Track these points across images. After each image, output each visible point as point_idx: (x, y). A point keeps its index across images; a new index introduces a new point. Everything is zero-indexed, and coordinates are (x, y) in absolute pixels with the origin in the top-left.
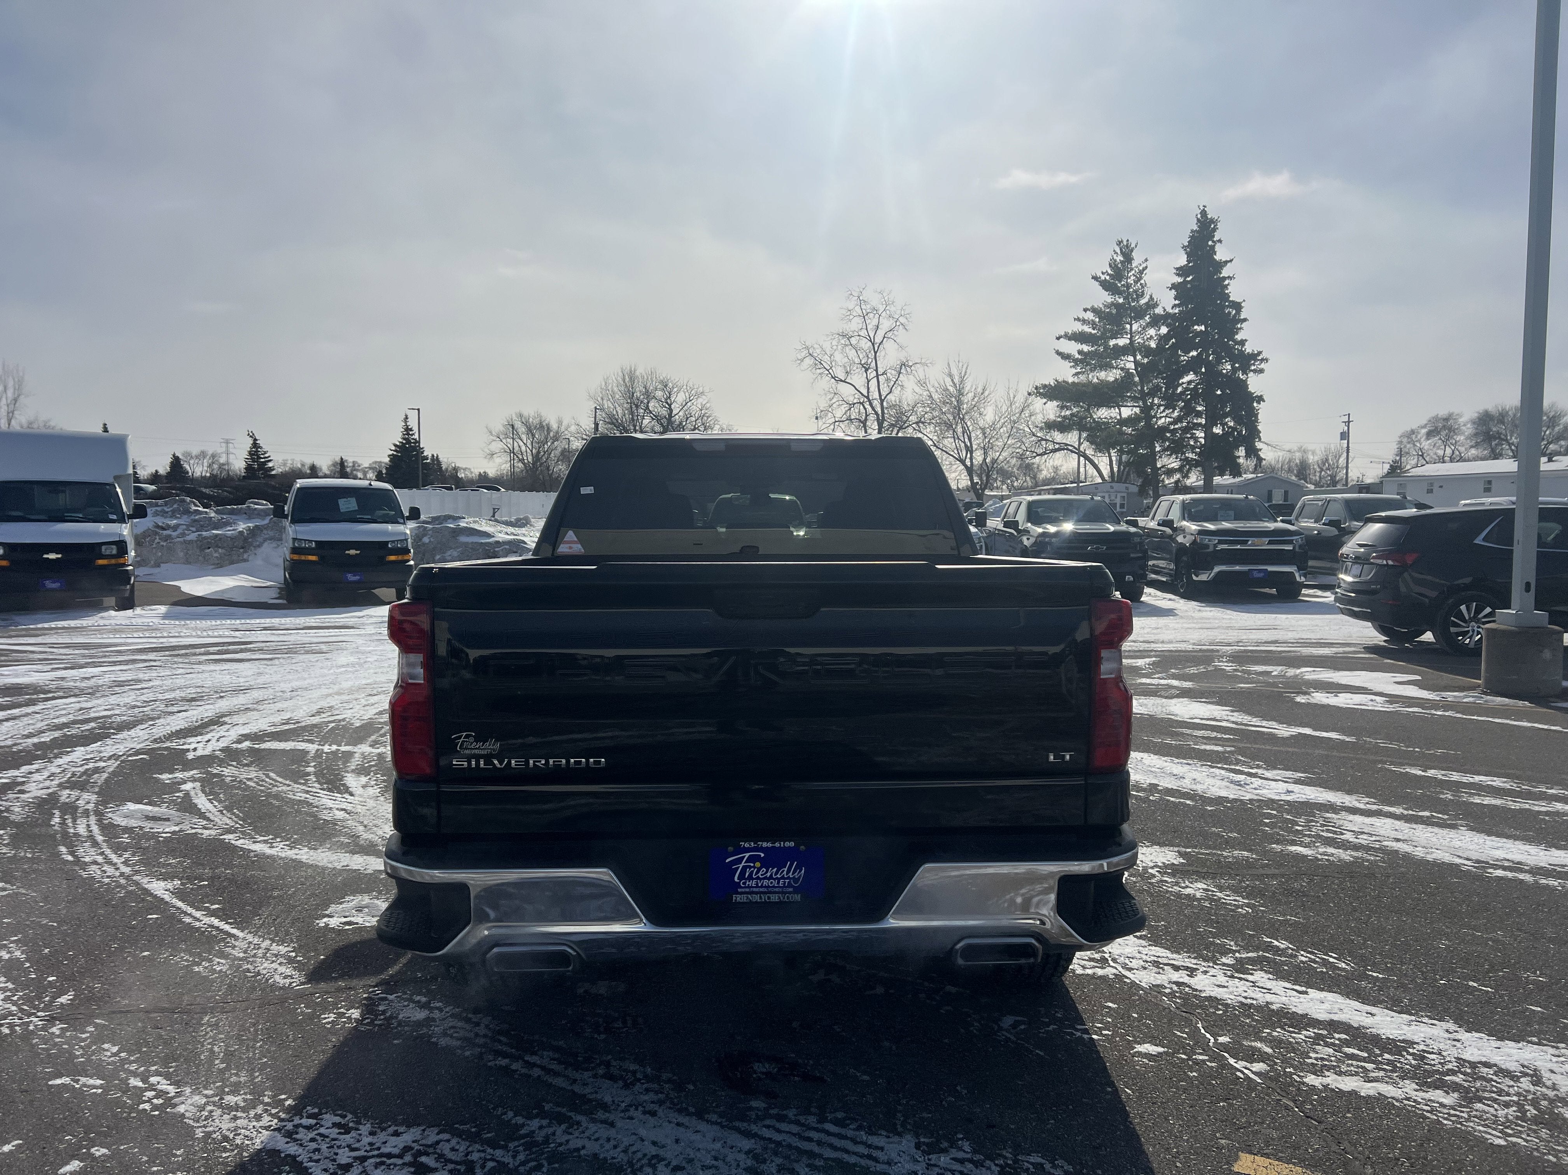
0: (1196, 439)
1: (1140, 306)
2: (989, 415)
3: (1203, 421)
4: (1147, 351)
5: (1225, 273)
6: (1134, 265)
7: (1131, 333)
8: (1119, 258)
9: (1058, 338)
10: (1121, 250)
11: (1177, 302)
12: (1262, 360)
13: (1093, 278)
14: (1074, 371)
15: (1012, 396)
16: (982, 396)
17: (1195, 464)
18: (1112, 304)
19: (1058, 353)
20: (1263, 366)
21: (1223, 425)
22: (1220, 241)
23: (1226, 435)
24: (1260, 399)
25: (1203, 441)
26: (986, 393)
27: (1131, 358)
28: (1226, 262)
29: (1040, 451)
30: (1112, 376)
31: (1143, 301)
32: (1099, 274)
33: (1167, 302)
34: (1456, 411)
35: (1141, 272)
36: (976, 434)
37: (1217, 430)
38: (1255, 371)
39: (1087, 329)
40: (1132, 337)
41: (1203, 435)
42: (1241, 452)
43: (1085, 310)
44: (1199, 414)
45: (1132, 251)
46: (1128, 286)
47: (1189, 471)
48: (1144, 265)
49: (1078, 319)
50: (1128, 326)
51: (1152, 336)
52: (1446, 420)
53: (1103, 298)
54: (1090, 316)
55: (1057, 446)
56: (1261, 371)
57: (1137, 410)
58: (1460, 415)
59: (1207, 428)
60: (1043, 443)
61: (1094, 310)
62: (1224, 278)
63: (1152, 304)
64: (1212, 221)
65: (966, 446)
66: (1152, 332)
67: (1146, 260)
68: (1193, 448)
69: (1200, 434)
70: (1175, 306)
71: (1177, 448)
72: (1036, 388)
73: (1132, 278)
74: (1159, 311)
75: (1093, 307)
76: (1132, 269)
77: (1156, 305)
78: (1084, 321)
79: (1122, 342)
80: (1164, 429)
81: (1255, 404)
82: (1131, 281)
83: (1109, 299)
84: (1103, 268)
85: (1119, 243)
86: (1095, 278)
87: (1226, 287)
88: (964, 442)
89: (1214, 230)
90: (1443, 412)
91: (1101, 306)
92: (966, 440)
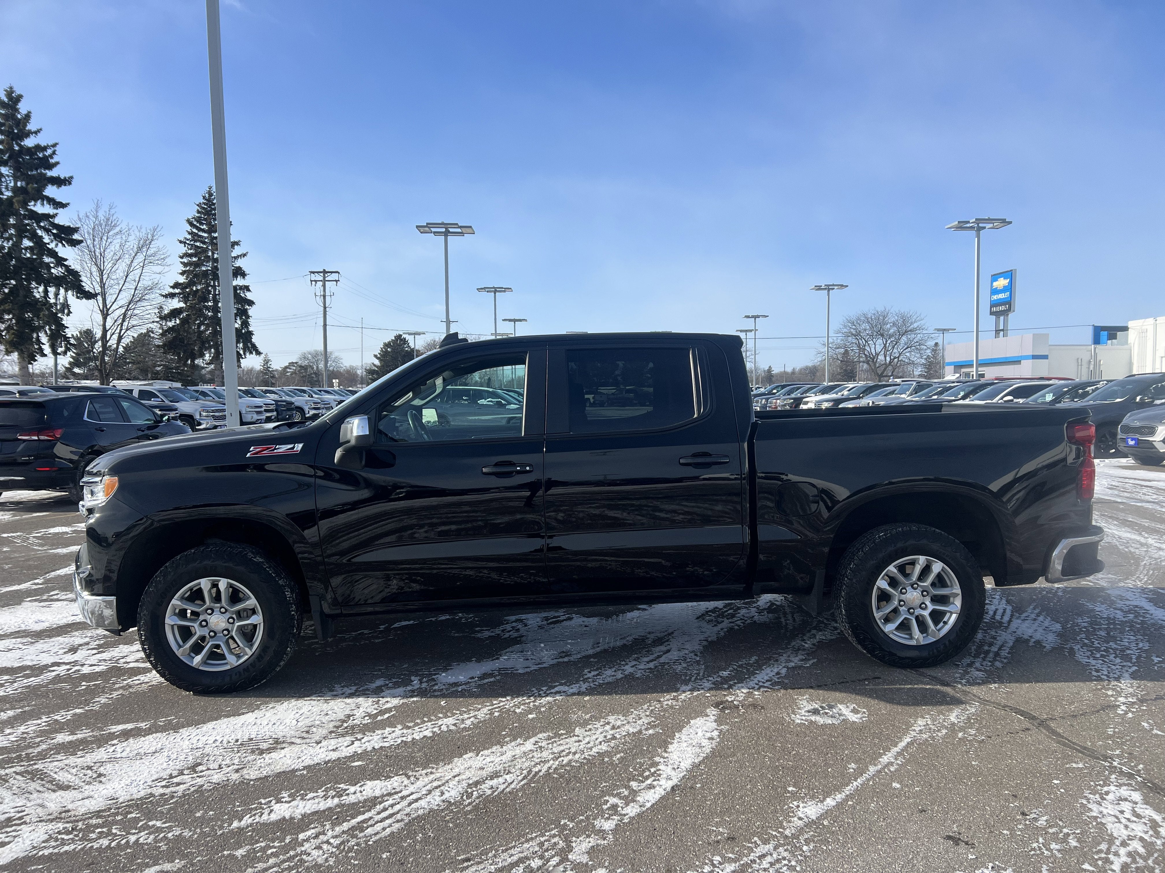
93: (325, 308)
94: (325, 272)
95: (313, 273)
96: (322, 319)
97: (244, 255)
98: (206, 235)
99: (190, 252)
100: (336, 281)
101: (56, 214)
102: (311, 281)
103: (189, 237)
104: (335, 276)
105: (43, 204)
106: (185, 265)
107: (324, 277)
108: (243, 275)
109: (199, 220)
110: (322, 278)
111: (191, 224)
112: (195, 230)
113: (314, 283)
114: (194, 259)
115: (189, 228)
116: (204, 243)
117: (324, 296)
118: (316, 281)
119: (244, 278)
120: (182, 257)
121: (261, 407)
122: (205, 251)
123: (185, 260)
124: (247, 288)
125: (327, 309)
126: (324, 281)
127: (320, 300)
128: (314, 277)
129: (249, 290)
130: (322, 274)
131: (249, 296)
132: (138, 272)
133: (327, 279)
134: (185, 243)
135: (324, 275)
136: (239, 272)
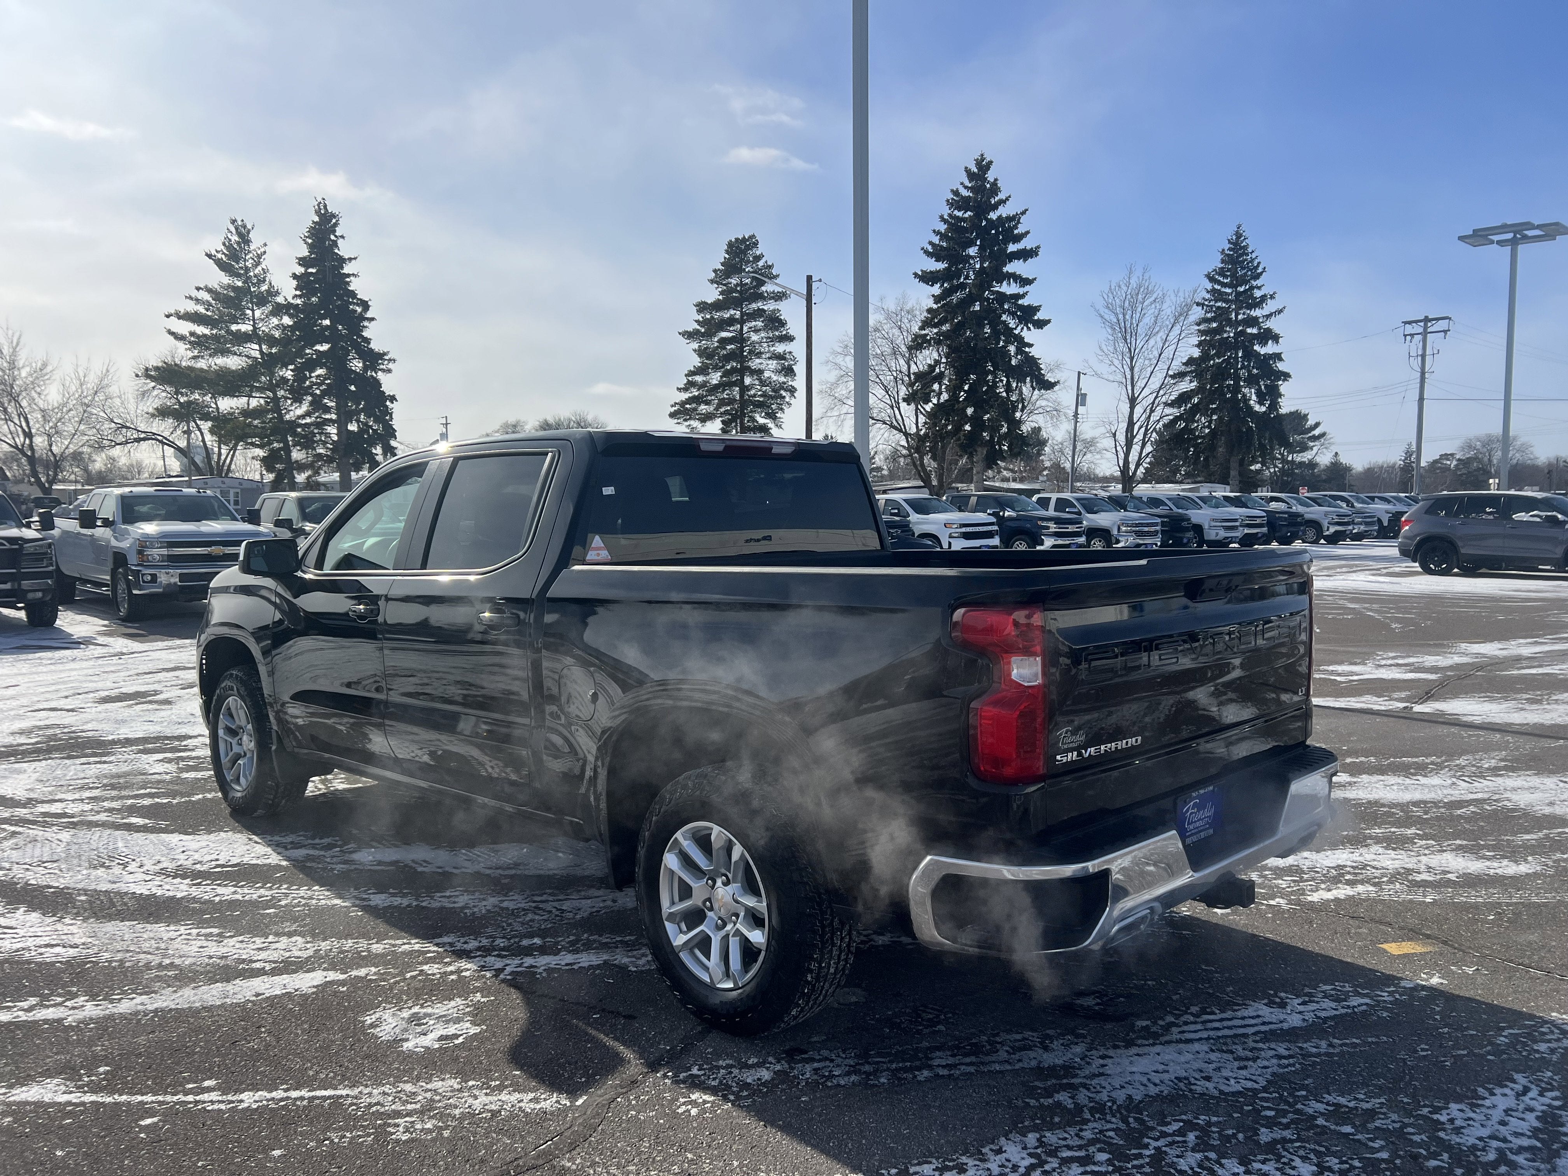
0: (328, 435)
1: (260, 292)
2: (52, 395)
3: (334, 417)
4: (271, 341)
5: (347, 270)
6: (252, 248)
7: (254, 320)
8: (235, 238)
9: (168, 316)
10: (237, 229)
11: (298, 293)
12: (390, 360)
13: (207, 255)
14: (190, 354)
15: (82, 375)
16: (41, 373)
17: (329, 460)
18: (229, 286)
19: (170, 333)
20: (391, 366)
21: (358, 421)
22: (342, 237)
23: (361, 431)
24: (393, 399)
25: (335, 438)
26: (49, 368)
27: (257, 347)
28: (350, 259)
29: (121, 439)
30: (233, 363)
31: (264, 288)
32: (214, 252)
33: (288, 291)
34: (523, 419)
35: (259, 256)
36: (35, 418)
37: (353, 427)
38: (383, 370)
39: (201, 309)
40: (255, 323)
41: (335, 431)
42: (378, 450)
43: (198, 289)
44: (327, 410)
45: (249, 232)
46: (247, 269)
47: (320, 468)
48: (262, 250)
49: (191, 298)
50: (249, 312)
51: (274, 325)
52: (515, 426)
53: (219, 279)
54: (206, 296)
55: (142, 436)
56: (389, 371)
57: (262, 401)
58: (526, 423)
59: (341, 424)
60: (124, 430)
61: (209, 290)
62: (348, 275)
63: (273, 293)
64: (333, 216)
65: (23, 430)
66: (275, 321)
67: (265, 245)
68: (325, 443)
69: (332, 430)
70: (295, 296)
71: (307, 443)
72: (147, 369)
73: (251, 261)
74: (280, 299)
75: (206, 287)
76: (249, 252)
77: (277, 293)
78: (197, 300)
79: (246, 327)
80: (293, 424)
81: (388, 403)
82: (249, 264)
83: (226, 279)
84: (216, 245)
85: (233, 222)
86: (209, 256)
87: (348, 283)
88: (21, 427)
89: (336, 225)
90: (512, 420)
91: (216, 286)
92: (24, 424)
93: (1423, 373)
94: (1427, 320)
95: (1410, 323)
96: (1418, 390)
97: (1280, 311)
98: (1228, 290)
99: (1209, 315)
100: (1445, 332)
101: (1026, 293)
102: (1405, 336)
103: (1208, 296)
104: (1442, 325)
105: (1009, 284)
106: (1202, 333)
107: (1425, 328)
108: (1276, 338)
109: (1221, 272)
110: (1421, 330)
111: (1211, 279)
112: (1217, 287)
113: (1408, 338)
114: (1215, 325)
115: (1209, 286)
116: (1226, 301)
117: (1423, 356)
118: (1412, 335)
119: (1277, 342)
120: (1198, 324)
121: (1235, 520)
122: (1227, 311)
123: (1202, 327)
124: (1278, 357)
125: (1427, 375)
126: (1425, 334)
127: (1416, 363)
128: (1409, 329)
129: (1281, 359)
130: (1422, 324)
131: (1281, 366)
132: (1173, 347)
133: (1429, 330)
134: (1203, 305)
135: (1426, 325)
136: (1268, 336)
